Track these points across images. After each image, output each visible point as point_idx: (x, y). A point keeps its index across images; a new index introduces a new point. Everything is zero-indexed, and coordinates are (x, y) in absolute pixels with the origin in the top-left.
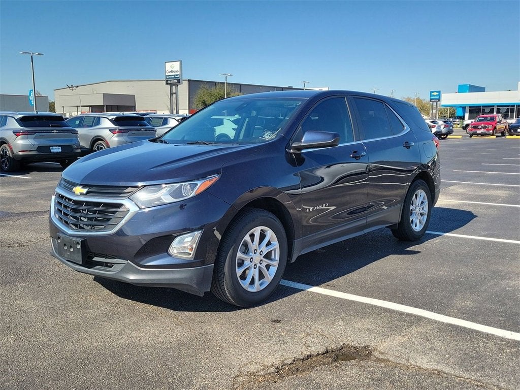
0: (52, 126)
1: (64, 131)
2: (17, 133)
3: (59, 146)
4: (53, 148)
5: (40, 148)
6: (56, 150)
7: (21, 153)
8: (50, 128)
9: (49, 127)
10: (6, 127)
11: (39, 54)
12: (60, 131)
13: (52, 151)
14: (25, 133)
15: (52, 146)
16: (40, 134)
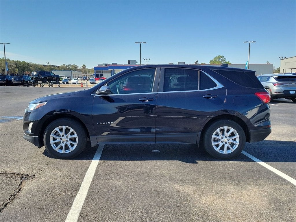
0: (291, 81)
2: (274, 84)
3: (294, 91)
4: (291, 91)
5: (285, 91)
7: (275, 94)
8: (291, 82)
10: (269, 81)
11: (254, 42)
13: (290, 93)
14: (279, 84)
16: (286, 85)
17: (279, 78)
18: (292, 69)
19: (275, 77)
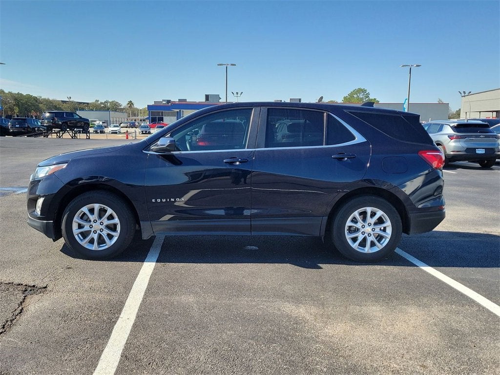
1: (488, 137)
2: (451, 137)
3: (483, 149)
5: (468, 150)
6: (480, 151)
7: (452, 153)
8: (478, 134)
9: (477, 132)
10: (442, 132)
11: (417, 66)
12: (486, 137)
13: (477, 152)
14: (458, 137)
15: (478, 148)
16: (470, 138)
17: (459, 128)
18: (480, 112)
19: (452, 125)
